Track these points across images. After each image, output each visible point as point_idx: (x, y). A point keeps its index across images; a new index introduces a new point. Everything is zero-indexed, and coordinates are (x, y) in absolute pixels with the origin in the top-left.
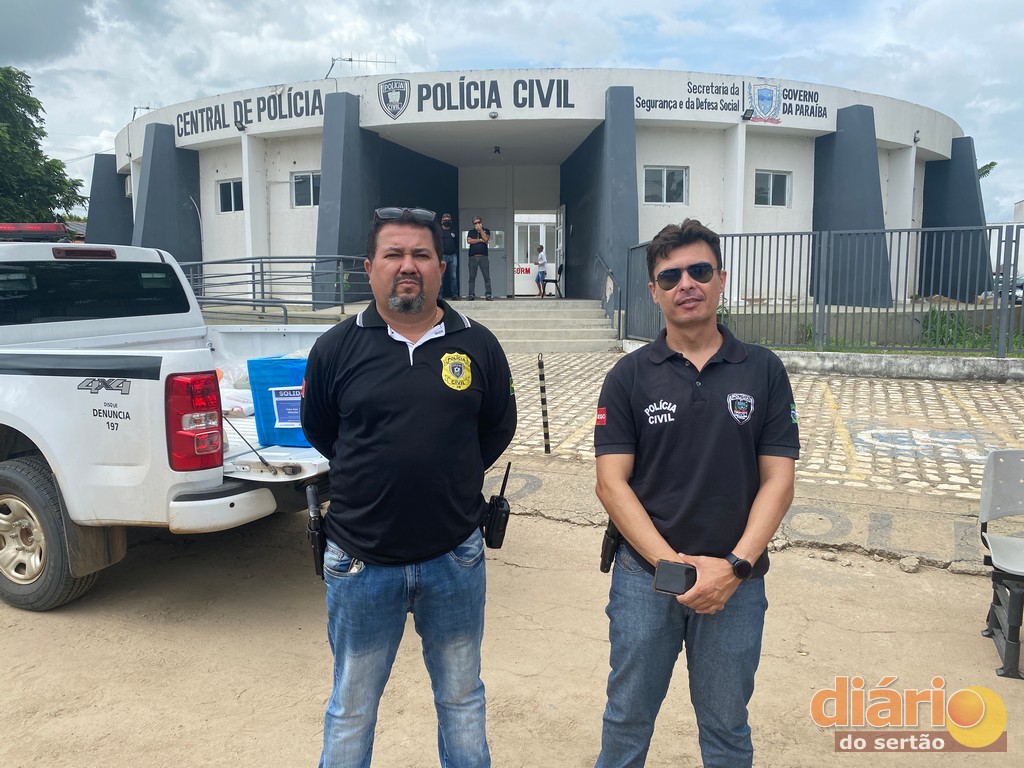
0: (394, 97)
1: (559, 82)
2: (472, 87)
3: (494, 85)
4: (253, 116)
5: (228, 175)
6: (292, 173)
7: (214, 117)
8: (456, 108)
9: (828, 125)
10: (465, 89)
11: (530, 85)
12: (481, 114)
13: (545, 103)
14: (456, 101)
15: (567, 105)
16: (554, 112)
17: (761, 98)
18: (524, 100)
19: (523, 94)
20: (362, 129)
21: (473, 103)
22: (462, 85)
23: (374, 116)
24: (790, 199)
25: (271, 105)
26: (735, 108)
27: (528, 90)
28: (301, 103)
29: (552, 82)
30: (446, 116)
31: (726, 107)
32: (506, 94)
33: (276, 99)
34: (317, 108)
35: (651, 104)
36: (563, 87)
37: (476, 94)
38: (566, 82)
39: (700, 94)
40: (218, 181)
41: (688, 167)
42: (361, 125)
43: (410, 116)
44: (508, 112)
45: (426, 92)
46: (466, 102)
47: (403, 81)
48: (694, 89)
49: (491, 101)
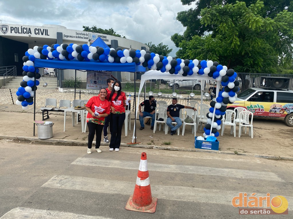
0: (4, 29)
1: (45, 30)
2: (24, 29)
3: (30, 29)
8: (20, 33)
9: (109, 43)
11: (38, 30)
12: (26, 35)
13: (42, 34)
14: (20, 31)
15: (47, 35)
16: (44, 36)
17: (93, 37)
18: (37, 33)
19: (37, 32)
21: (24, 33)
22: (21, 28)
26: (87, 38)
30: (18, 35)
31: (85, 38)
32: (33, 31)
35: (67, 36)
37: (25, 31)
38: (47, 30)
39: (79, 35)
43: (9, 34)
44: (33, 35)
45: (12, 29)
46: (23, 32)
47: (6, 26)
48: (77, 34)
49: (29, 32)
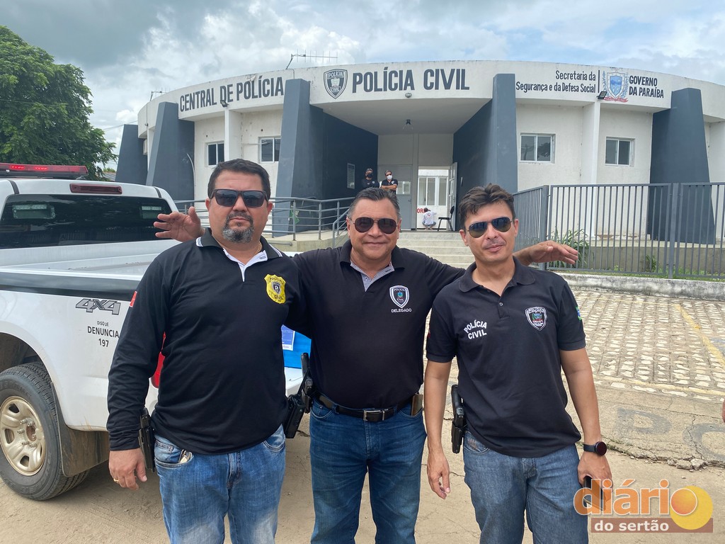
0: (336, 82)
1: (458, 71)
2: (393, 75)
3: (409, 73)
5: (214, 139)
6: (260, 138)
7: (205, 97)
8: (381, 90)
9: (664, 103)
10: (388, 76)
11: (437, 73)
12: (399, 95)
13: (447, 86)
14: (380, 85)
15: (464, 88)
16: (454, 93)
17: (613, 83)
18: (432, 84)
19: (431, 79)
20: (310, 105)
21: (393, 87)
22: (385, 73)
23: (321, 97)
24: (633, 160)
25: (247, 88)
26: (593, 90)
27: (435, 76)
28: (268, 87)
29: (453, 71)
30: (374, 96)
31: (585, 89)
32: (418, 80)
33: (250, 84)
34: (279, 90)
35: (528, 87)
36: (461, 75)
37: (395, 80)
38: (463, 71)
39: (565, 80)
40: (207, 143)
41: (555, 135)
42: (311, 103)
43: (347, 96)
44: (419, 93)
45: (359, 79)
46: (388, 86)
47: (343, 71)
48: (560, 76)
49: (406, 85)
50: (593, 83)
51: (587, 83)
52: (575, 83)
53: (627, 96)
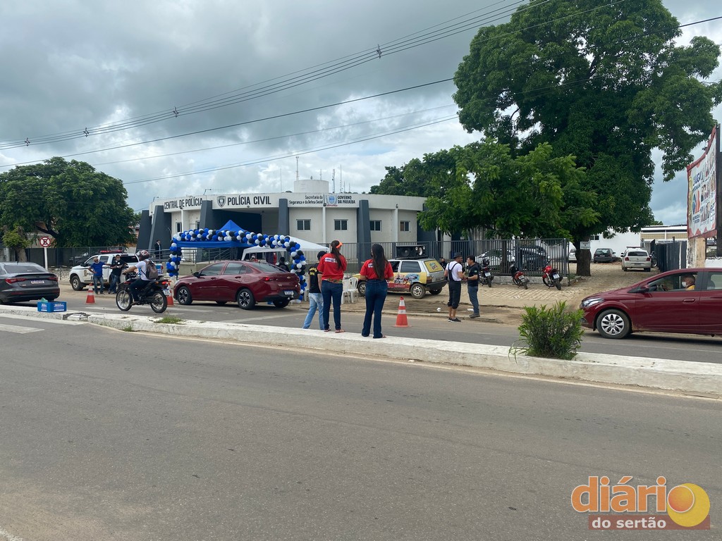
0: (221, 201)
1: (266, 197)
2: (242, 198)
3: (248, 198)
4: (184, 205)
5: (178, 221)
6: (196, 221)
7: (174, 204)
8: (238, 204)
9: (356, 205)
11: (258, 198)
12: (244, 206)
13: (263, 203)
14: (238, 202)
15: (269, 203)
16: (265, 206)
17: (330, 199)
18: (257, 202)
19: (256, 200)
20: (213, 210)
21: (243, 203)
22: (239, 198)
23: (216, 206)
25: (189, 202)
26: (321, 202)
27: (258, 199)
28: (197, 202)
29: (264, 197)
30: (235, 207)
31: (318, 202)
32: (252, 200)
33: (190, 200)
34: (201, 204)
35: (294, 203)
36: (268, 198)
37: (243, 201)
39: (310, 199)
40: (176, 223)
41: (311, 220)
43: (226, 207)
44: (252, 206)
45: (230, 200)
46: (241, 203)
47: (224, 197)
48: (307, 198)
49: (247, 202)
50: (321, 200)
51: (319, 200)
52: (313, 200)
53: (337, 204)
